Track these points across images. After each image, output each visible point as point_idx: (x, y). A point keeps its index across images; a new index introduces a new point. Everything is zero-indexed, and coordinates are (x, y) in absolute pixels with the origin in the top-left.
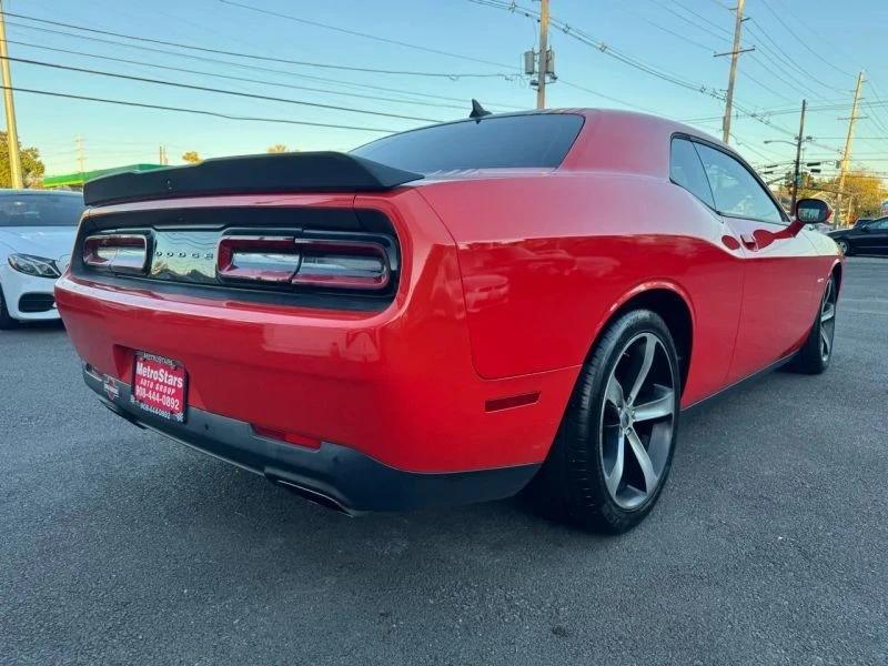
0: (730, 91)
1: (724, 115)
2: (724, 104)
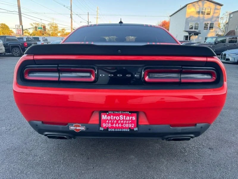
0: (71, 7)
1: (70, 14)
2: (70, 11)
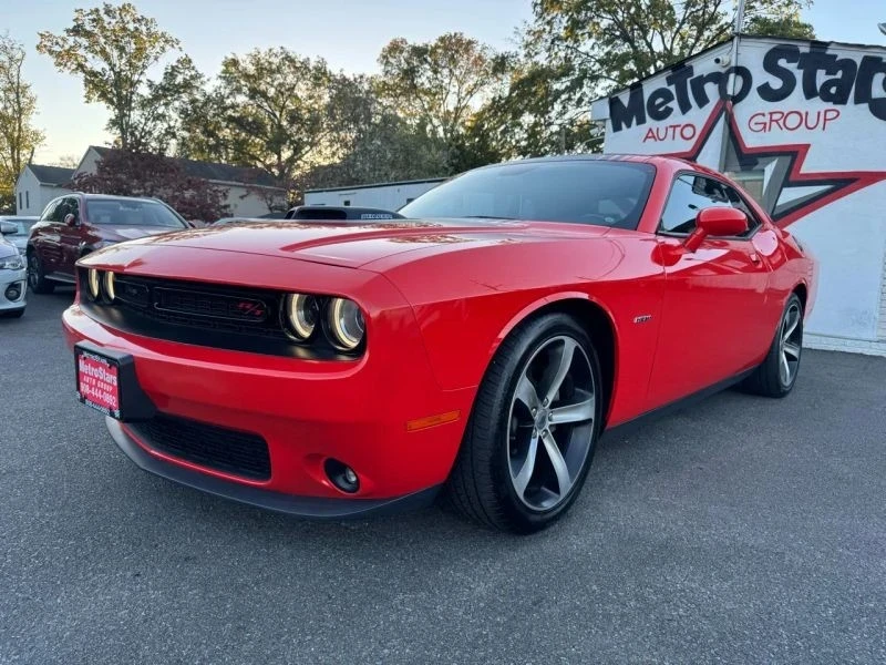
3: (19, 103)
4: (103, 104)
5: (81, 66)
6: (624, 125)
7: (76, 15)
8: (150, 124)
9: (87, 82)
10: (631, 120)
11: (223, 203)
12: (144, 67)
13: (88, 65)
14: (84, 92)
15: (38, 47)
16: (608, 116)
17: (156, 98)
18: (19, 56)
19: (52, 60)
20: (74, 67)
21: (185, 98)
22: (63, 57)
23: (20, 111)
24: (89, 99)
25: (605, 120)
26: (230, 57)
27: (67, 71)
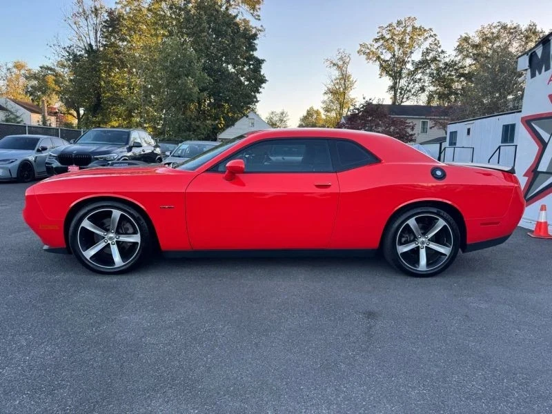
3: (345, 84)
4: (388, 77)
5: (379, 58)
6: (537, 73)
7: (379, 30)
8: (411, 85)
9: (381, 65)
10: (542, 69)
11: (411, 133)
12: (411, 53)
13: (382, 57)
14: (379, 72)
15: (358, 52)
16: (528, 68)
17: (416, 69)
18: (347, 60)
19: (365, 56)
20: (375, 59)
21: (433, 66)
22: (369, 54)
23: (345, 88)
24: (381, 75)
25: (526, 70)
26: (464, 35)
27: (371, 62)
